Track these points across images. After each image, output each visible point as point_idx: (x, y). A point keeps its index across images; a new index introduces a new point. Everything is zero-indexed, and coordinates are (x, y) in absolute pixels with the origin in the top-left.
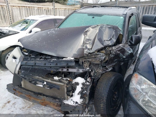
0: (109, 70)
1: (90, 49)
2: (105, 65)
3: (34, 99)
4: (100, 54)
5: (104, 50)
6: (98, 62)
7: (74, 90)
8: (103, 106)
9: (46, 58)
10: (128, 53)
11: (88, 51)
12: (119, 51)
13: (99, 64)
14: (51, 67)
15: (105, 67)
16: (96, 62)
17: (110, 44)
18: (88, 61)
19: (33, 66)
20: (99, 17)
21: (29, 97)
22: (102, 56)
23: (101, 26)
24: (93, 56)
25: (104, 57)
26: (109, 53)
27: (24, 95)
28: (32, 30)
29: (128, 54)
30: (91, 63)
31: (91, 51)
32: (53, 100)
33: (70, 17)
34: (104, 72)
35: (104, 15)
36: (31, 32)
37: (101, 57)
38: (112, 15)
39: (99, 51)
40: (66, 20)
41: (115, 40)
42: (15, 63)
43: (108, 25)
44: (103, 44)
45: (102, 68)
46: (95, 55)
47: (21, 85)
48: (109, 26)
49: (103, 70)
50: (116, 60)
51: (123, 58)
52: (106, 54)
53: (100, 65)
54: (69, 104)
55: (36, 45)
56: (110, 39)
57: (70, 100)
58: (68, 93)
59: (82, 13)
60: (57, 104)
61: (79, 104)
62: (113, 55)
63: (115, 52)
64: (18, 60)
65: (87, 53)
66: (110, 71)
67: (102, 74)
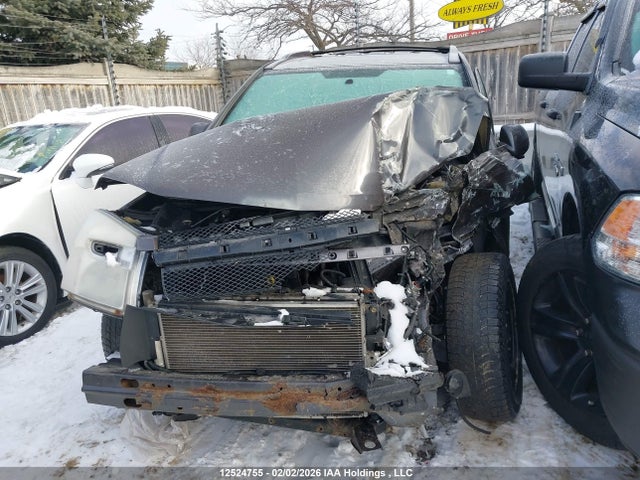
0: (465, 250)
1: (398, 178)
2: (449, 234)
4: (431, 194)
5: (440, 179)
6: (428, 225)
7: (385, 324)
8: (492, 367)
9: (255, 224)
10: (518, 176)
11: (393, 186)
12: (488, 173)
13: (431, 231)
15: (450, 238)
16: (421, 225)
17: (459, 154)
18: (396, 222)
19: (214, 259)
20: (371, 80)
21: (211, 395)
22: (437, 199)
23: (417, 96)
24: (408, 204)
25: (444, 202)
26: (462, 186)
27: (182, 392)
29: (518, 181)
30: (404, 229)
31: (402, 185)
32: (319, 380)
34: (451, 258)
35: (383, 70)
37: (433, 203)
38: (414, 69)
41: (470, 139)
43: (440, 88)
44: (436, 157)
45: (439, 244)
46: (414, 198)
48: (447, 92)
49: (446, 250)
50: (477, 211)
51: (501, 199)
52: (450, 191)
53: (435, 234)
56: (454, 134)
57: (387, 364)
58: (373, 338)
60: (340, 389)
61: (425, 370)
62: (473, 191)
63: (481, 180)
65: (390, 192)
66: (468, 252)
67: (448, 267)
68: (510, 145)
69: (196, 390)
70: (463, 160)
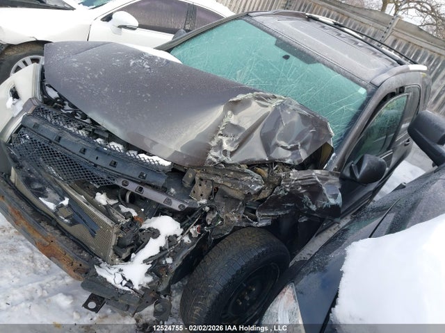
0: (260, 225)
1: (229, 154)
2: (255, 208)
3: (26, 227)
4: (253, 177)
5: (267, 170)
6: (238, 194)
7: (138, 245)
9: (96, 132)
11: (220, 157)
12: (304, 187)
13: (238, 200)
14: (96, 165)
15: (254, 212)
16: (232, 193)
17: (288, 161)
18: (212, 181)
19: (51, 142)
21: (17, 218)
22: (255, 183)
23: (282, 102)
24: (232, 173)
25: (259, 187)
26: (277, 183)
27: (7, 205)
28: (113, 16)
29: (326, 203)
30: (217, 188)
31: (229, 160)
32: (76, 251)
33: (225, 26)
34: (244, 224)
36: (108, 18)
37: (251, 183)
39: (253, 165)
40: (209, 33)
41: (303, 155)
42: (9, 109)
43: (303, 107)
44: (268, 150)
45: (242, 211)
46: (238, 172)
47: (9, 175)
48: (305, 112)
49: (243, 217)
50: (288, 205)
51: (310, 209)
52: (266, 181)
53: (241, 203)
54: (108, 280)
55: (80, 87)
56: (292, 145)
57: (117, 270)
58: (118, 250)
59: (265, 31)
60: (81, 265)
61: (135, 290)
62: (286, 192)
63: (292, 188)
64: (20, 105)
65: (215, 160)
66: (260, 227)
67: (236, 229)
68: (359, 172)
69: (13, 209)
70: (290, 167)
